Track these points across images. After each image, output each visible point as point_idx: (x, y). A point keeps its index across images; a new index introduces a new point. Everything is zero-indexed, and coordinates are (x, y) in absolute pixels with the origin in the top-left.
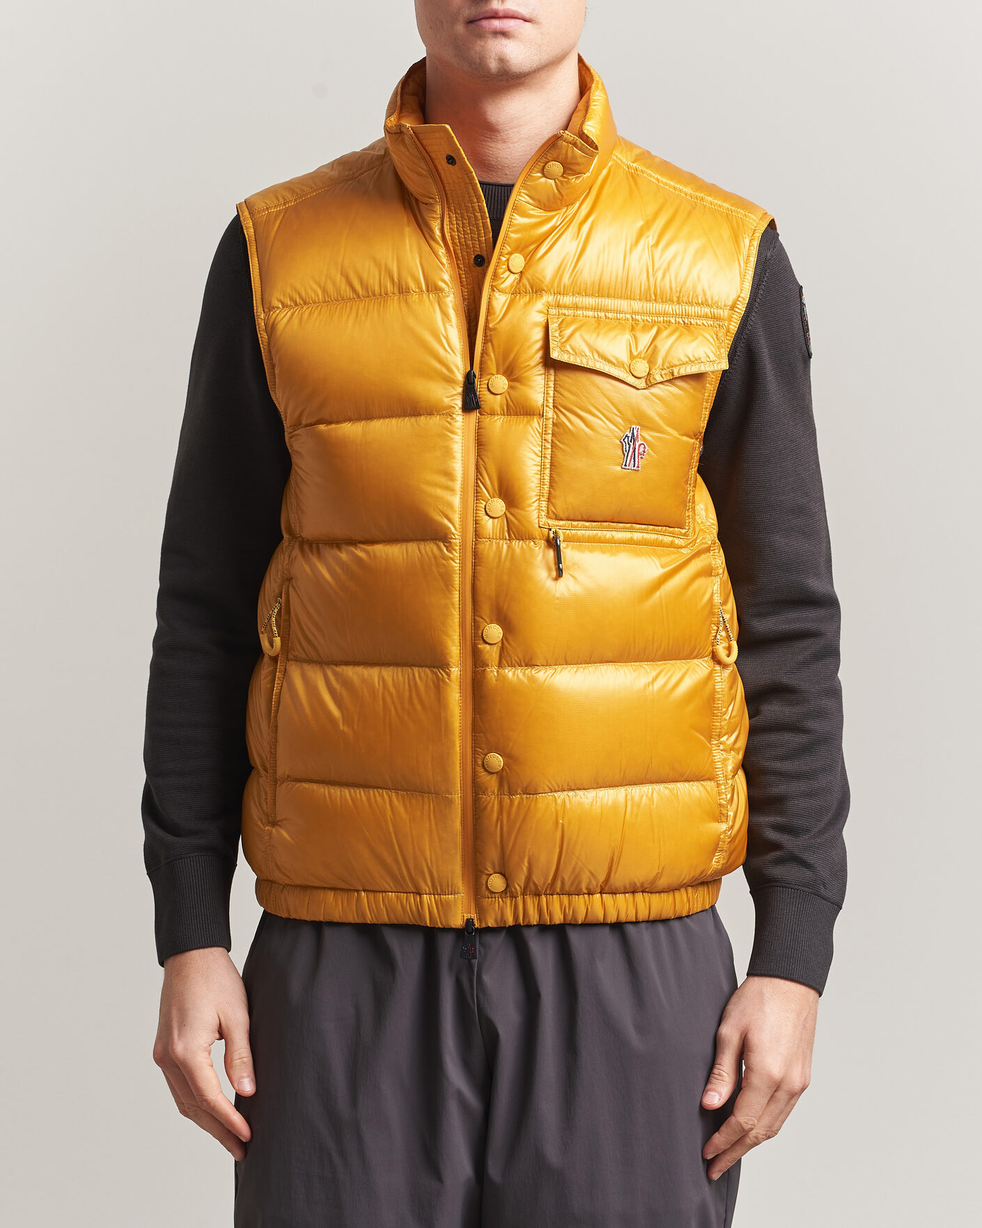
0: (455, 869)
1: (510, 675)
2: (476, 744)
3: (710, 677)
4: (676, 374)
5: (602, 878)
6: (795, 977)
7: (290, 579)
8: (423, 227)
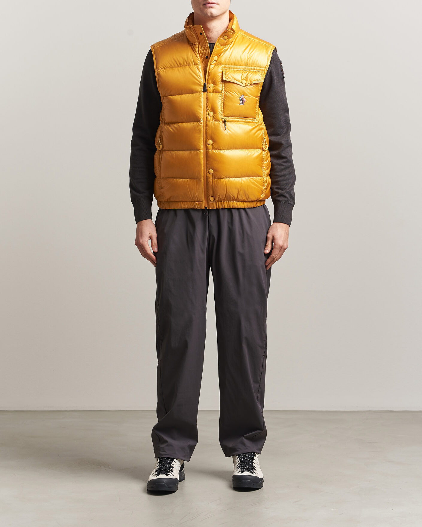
0: (202, 196)
1: (215, 152)
2: (207, 167)
3: (261, 153)
4: (252, 83)
5: (236, 198)
6: (283, 222)
7: (162, 132)
8: (193, 49)
